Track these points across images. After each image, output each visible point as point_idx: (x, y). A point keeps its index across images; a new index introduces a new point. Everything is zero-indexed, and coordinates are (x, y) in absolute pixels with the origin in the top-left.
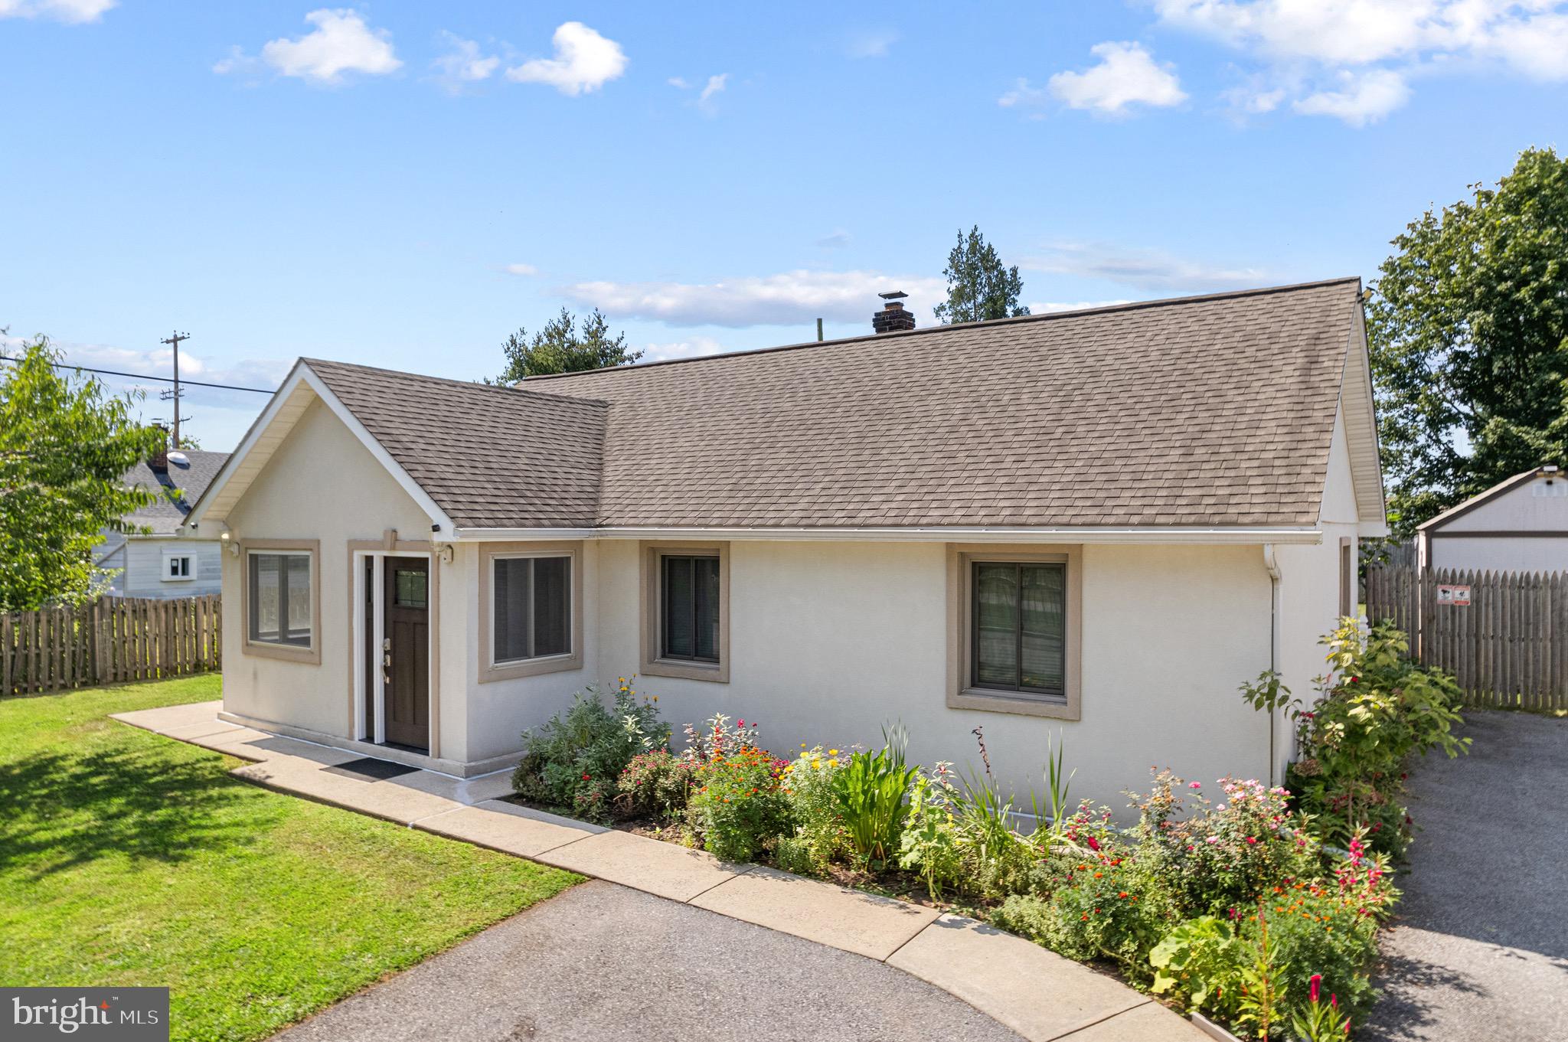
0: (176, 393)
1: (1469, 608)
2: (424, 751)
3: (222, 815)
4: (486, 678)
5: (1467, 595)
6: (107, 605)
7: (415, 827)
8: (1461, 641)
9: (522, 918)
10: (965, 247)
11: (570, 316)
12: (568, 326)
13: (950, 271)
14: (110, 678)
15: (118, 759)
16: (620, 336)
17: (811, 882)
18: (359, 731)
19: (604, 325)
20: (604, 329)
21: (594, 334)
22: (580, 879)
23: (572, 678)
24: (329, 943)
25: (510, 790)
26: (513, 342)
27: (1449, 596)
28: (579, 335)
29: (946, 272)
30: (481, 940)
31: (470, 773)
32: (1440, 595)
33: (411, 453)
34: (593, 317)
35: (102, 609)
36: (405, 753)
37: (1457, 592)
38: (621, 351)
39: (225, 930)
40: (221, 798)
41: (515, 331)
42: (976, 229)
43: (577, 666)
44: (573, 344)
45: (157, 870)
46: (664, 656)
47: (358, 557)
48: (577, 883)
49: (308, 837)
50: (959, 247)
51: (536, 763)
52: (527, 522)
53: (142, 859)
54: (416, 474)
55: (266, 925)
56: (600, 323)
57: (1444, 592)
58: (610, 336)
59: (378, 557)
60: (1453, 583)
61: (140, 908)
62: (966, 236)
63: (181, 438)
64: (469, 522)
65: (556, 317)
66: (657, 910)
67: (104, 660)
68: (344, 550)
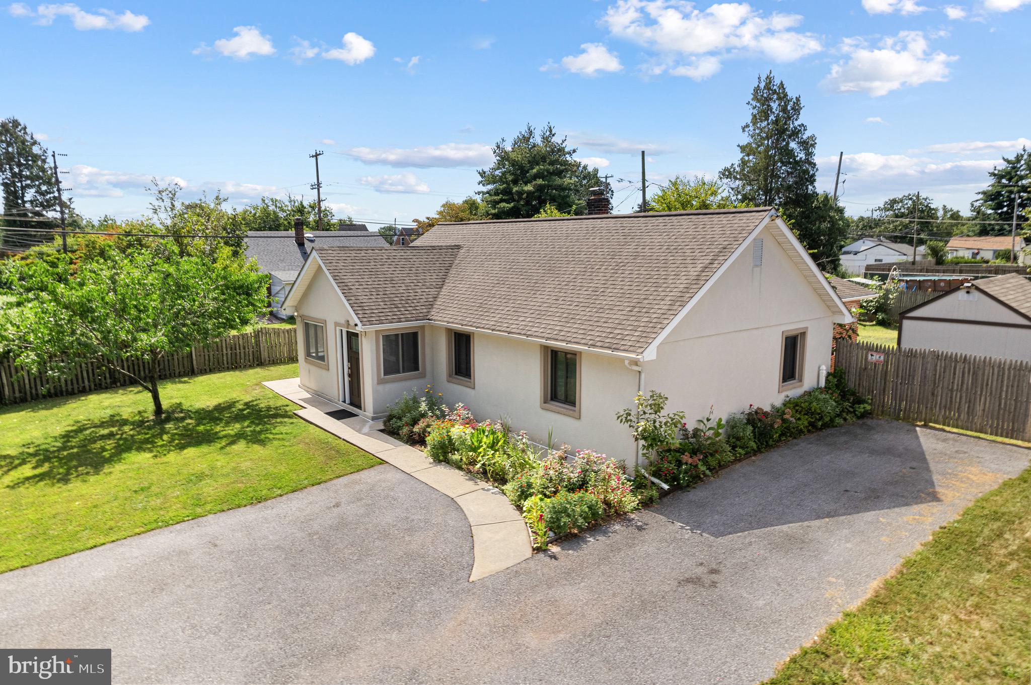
0: (318, 186)
1: (883, 365)
2: (359, 407)
3: (283, 429)
4: (380, 382)
5: (882, 358)
6: (264, 331)
7: (344, 440)
8: (877, 383)
9: (356, 474)
10: (762, 85)
11: (532, 128)
12: (531, 135)
13: (752, 102)
14: (267, 362)
15: (255, 403)
16: (564, 139)
17: (457, 471)
18: (341, 399)
19: (553, 133)
20: (553, 135)
21: (546, 139)
22: (383, 462)
23: (421, 382)
24: (298, 475)
25: (382, 428)
26: (498, 147)
27: (874, 357)
28: (537, 139)
29: (748, 103)
30: (341, 479)
31: (373, 419)
32: (870, 357)
33: (351, 291)
34: (546, 128)
35: (262, 333)
36: (355, 409)
37: (878, 356)
38: (564, 148)
39: (271, 469)
40: (281, 423)
41: (499, 140)
42: (771, 73)
43: (423, 376)
44: (534, 146)
45: (256, 447)
46: (456, 374)
47: (338, 328)
48: (381, 464)
49: (307, 441)
50: (758, 86)
51: (390, 417)
52: (394, 321)
53: (250, 443)
54: (351, 302)
55: (283, 469)
56: (551, 131)
57: (872, 355)
58: (557, 140)
59: (344, 330)
60: (876, 351)
61: (251, 459)
62: (763, 78)
63: (323, 208)
64: (368, 323)
65: (524, 130)
66: (399, 476)
67: (265, 355)
68: (333, 326)
